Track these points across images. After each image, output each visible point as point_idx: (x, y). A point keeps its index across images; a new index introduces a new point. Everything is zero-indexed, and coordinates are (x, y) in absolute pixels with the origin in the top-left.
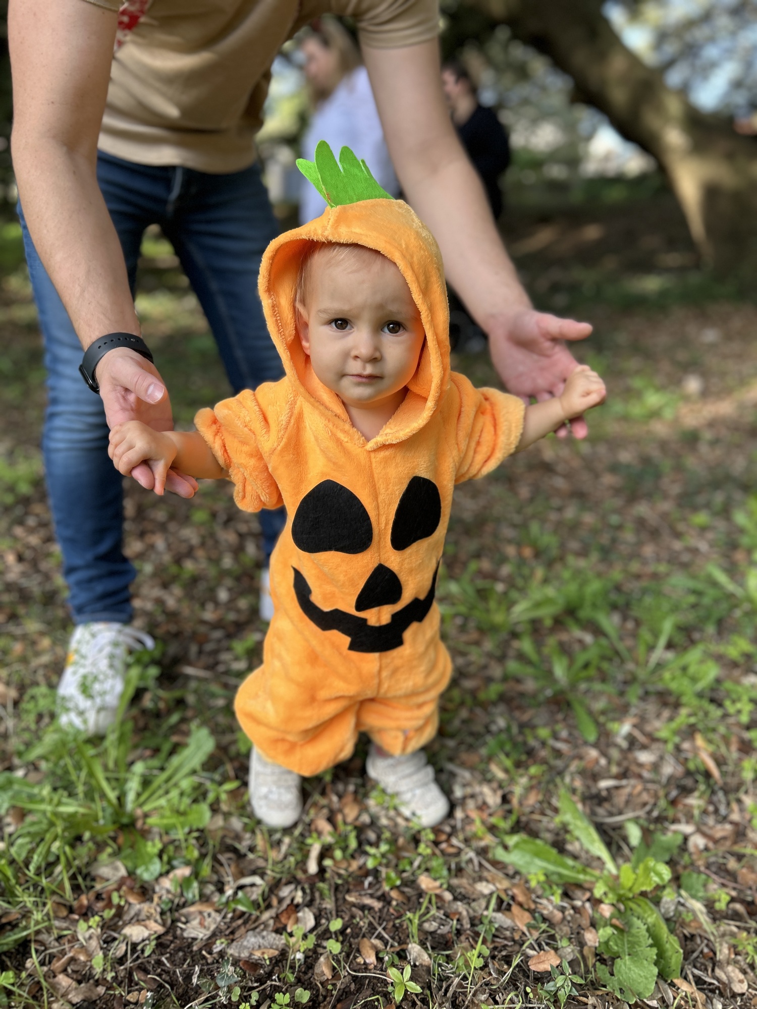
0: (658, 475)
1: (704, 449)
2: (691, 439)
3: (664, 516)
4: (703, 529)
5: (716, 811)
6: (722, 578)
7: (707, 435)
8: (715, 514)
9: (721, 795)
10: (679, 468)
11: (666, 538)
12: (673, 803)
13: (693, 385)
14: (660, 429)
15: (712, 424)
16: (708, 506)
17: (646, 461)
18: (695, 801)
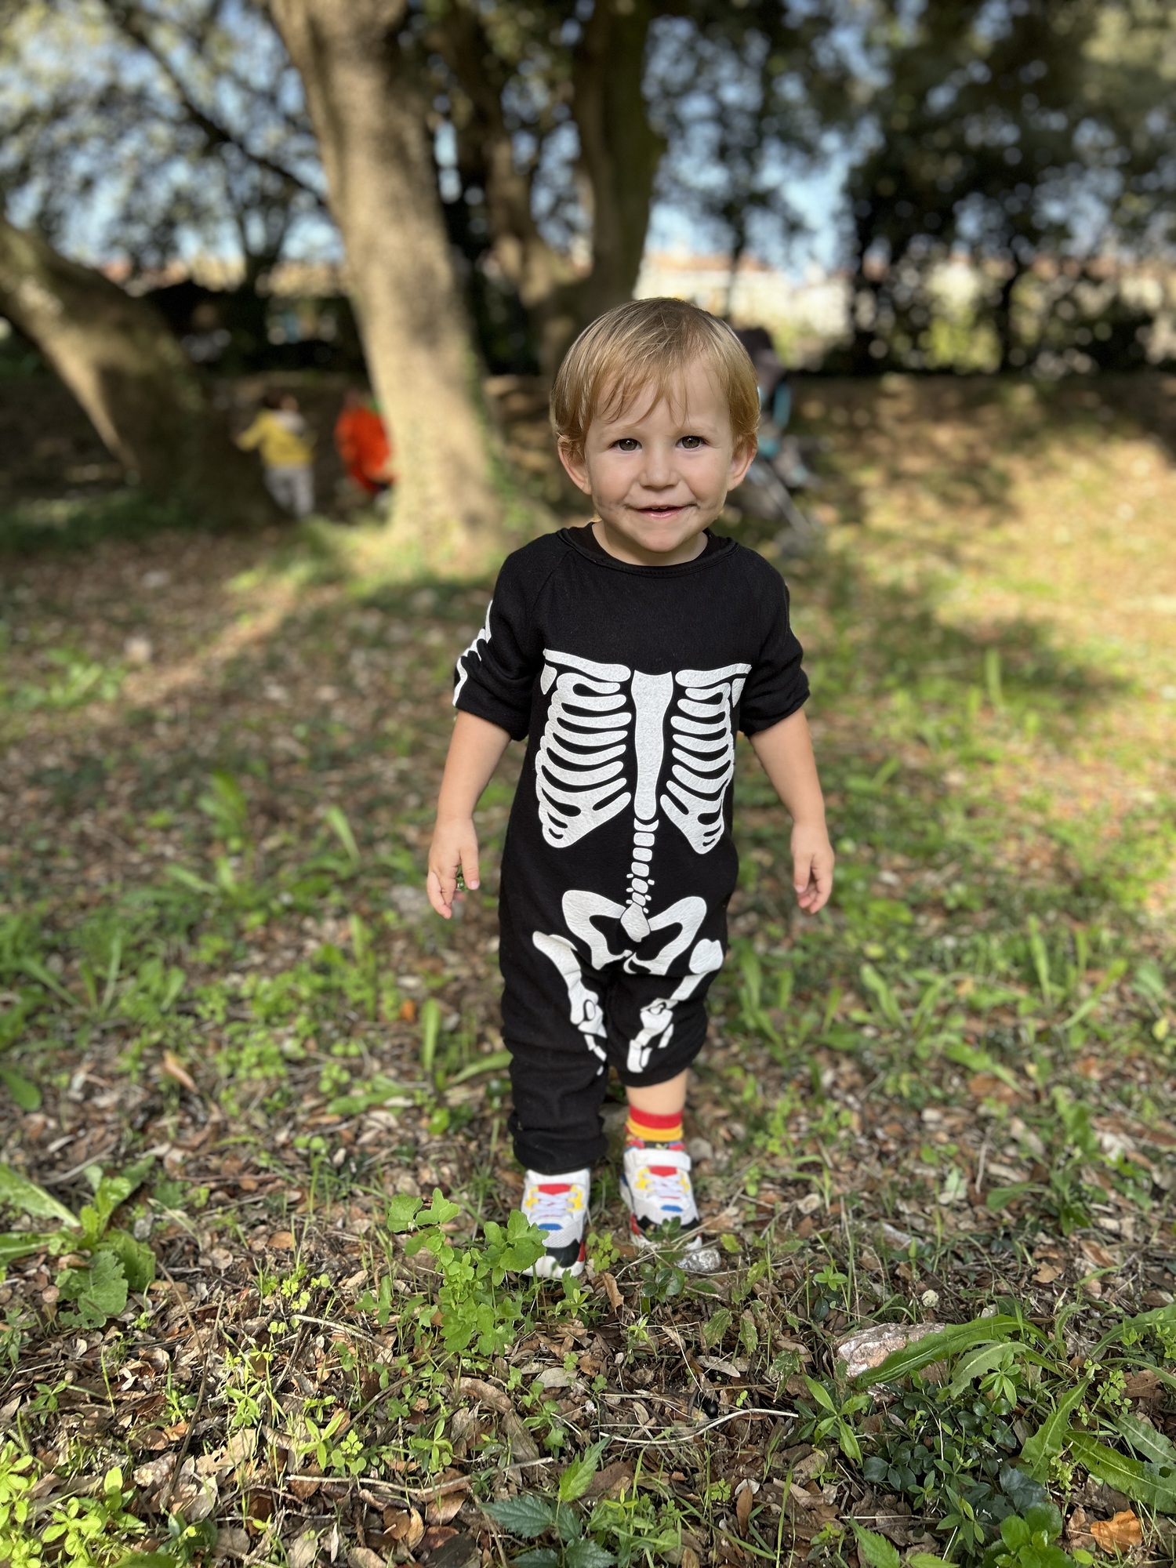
0: (101, 777)
1: (161, 730)
2: (144, 720)
3: (114, 825)
4: (167, 829)
5: (195, 1120)
6: (191, 879)
7: (166, 712)
8: (180, 810)
9: (197, 1102)
10: (128, 762)
11: (120, 852)
12: (143, 1130)
13: (139, 649)
14: (99, 715)
15: (170, 698)
16: (170, 801)
17: (83, 760)
18: (168, 1122)
